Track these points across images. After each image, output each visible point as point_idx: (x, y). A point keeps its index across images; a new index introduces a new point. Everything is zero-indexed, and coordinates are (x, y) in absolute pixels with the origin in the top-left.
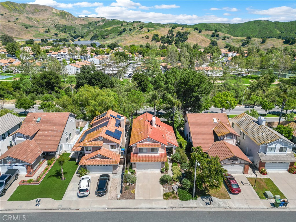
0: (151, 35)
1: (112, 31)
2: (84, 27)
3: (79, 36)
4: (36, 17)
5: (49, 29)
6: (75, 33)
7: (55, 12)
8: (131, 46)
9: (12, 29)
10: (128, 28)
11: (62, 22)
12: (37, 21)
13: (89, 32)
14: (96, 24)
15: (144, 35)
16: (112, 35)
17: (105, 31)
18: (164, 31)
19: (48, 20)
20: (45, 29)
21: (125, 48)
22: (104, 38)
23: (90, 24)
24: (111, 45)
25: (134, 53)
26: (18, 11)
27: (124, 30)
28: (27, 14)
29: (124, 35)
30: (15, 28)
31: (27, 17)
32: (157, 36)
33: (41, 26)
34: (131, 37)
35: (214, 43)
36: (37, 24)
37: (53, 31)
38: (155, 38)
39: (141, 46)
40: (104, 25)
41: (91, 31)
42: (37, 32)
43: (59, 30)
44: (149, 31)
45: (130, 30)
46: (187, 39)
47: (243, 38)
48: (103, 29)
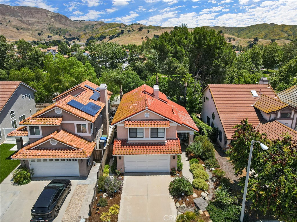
0: (151, 36)
2: (80, 30)
3: (74, 39)
4: (29, 19)
5: (42, 32)
6: (70, 35)
7: (50, 15)
10: (126, 30)
11: (57, 25)
14: (93, 27)
15: (143, 36)
20: (38, 32)
23: (87, 27)
27: (122, 32)
29: (122, 36)
32: (157, 36)
37: (47, 34)
40: (101, 28)
41: (87, 34)
43: (54, 32)
44: (148, 32)
45: (129, 31)
47: (249, 39)
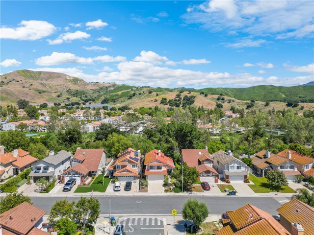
0: (159, 99)
1: (123, 95)
2: (94, 91)
3: (90, 100)
4: (50, 82)
5: (61, 94)
6: (86, 97)
7: (68, 78)
8: (140, 109)
9: (27, 94)
10: (137, 93)
11: (74, 87)
12: (50, 87)
13: (99, 96)
14: (107, 89)
15: (153, 99)
16: (122, 99)
17: (116, 95)
18: (171, 95)
19: (61, 85)
20: (57, 94)
21: (135, 110)
22: (114, 102)
23: (101, 89)
24: (122, 107)
25: (144, 114)
26: (33, 78)
27: (134, 95)
28: (41, 80)
29: (134, 98)
30: (29, 93)
31: (41, 83)
32: (165, 99)
33: (53, 91)
34: (140, 100)
35: (219, 106)
36: (49, 90)
37: (65, 96)
38: (163, 101)
39: (150, 109)
40: (114, 90)
41: (102, 95)
42: (50, 97)
43: (71, 94)
44: (157, 95)
45: (140, 94)
46: (193, 102)
47: (248, 101)
48: (113, 94)
